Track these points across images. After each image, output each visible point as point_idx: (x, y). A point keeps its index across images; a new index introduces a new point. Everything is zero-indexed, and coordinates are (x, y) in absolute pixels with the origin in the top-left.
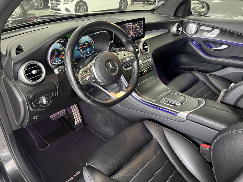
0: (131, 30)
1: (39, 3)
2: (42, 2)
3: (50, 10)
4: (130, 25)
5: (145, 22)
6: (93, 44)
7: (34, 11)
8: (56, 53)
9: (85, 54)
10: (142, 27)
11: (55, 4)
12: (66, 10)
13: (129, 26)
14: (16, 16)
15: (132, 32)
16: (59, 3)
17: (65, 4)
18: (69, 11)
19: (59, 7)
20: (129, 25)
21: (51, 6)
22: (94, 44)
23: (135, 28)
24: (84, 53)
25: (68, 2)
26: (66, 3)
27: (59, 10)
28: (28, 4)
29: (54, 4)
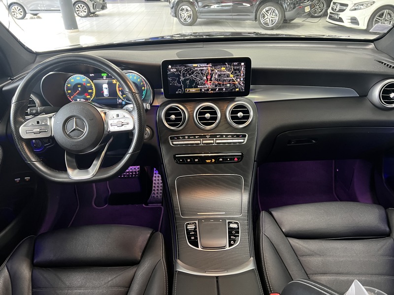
0: (209, 77)
1: (320, 7)
2: (325, 6)
3: (328, 19)
4: (205, 68)
5: (252, 67)
6: (143, 88)
7: (304, 19)
8: (80, 89)
9: (125, 100)
10: (242, 74)
11: (337, 9)
12: (353, 21)
13: (202, 70)
14: (271, 26)
15: (211, 80)
16: (344, 8)
17: (355, 9)
18: (357, 23)
19: (342, 15)
20: (203, 67)
21: (331, 13)
22: (146, 88)
23: (219, 75)
24: (124, 98)
25: (362, 7)
26: (356, 7)
27: (341, 20)
28: (294, 8)
29: (335, 10)
